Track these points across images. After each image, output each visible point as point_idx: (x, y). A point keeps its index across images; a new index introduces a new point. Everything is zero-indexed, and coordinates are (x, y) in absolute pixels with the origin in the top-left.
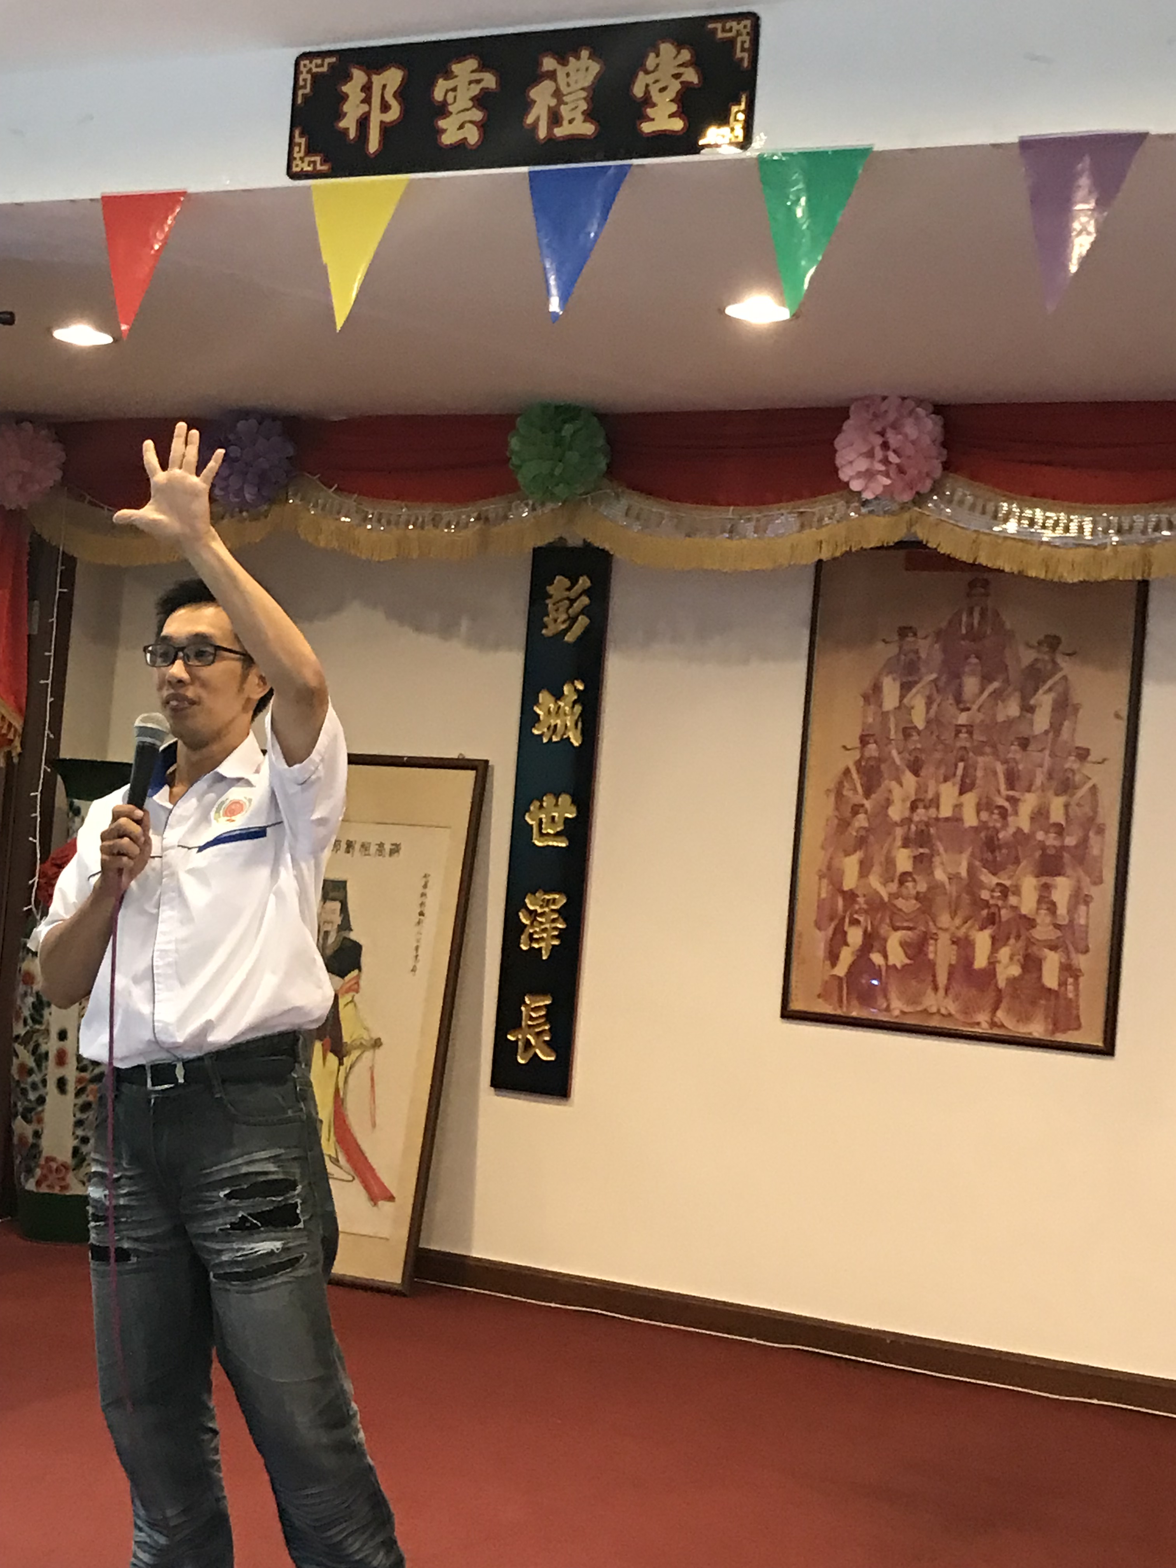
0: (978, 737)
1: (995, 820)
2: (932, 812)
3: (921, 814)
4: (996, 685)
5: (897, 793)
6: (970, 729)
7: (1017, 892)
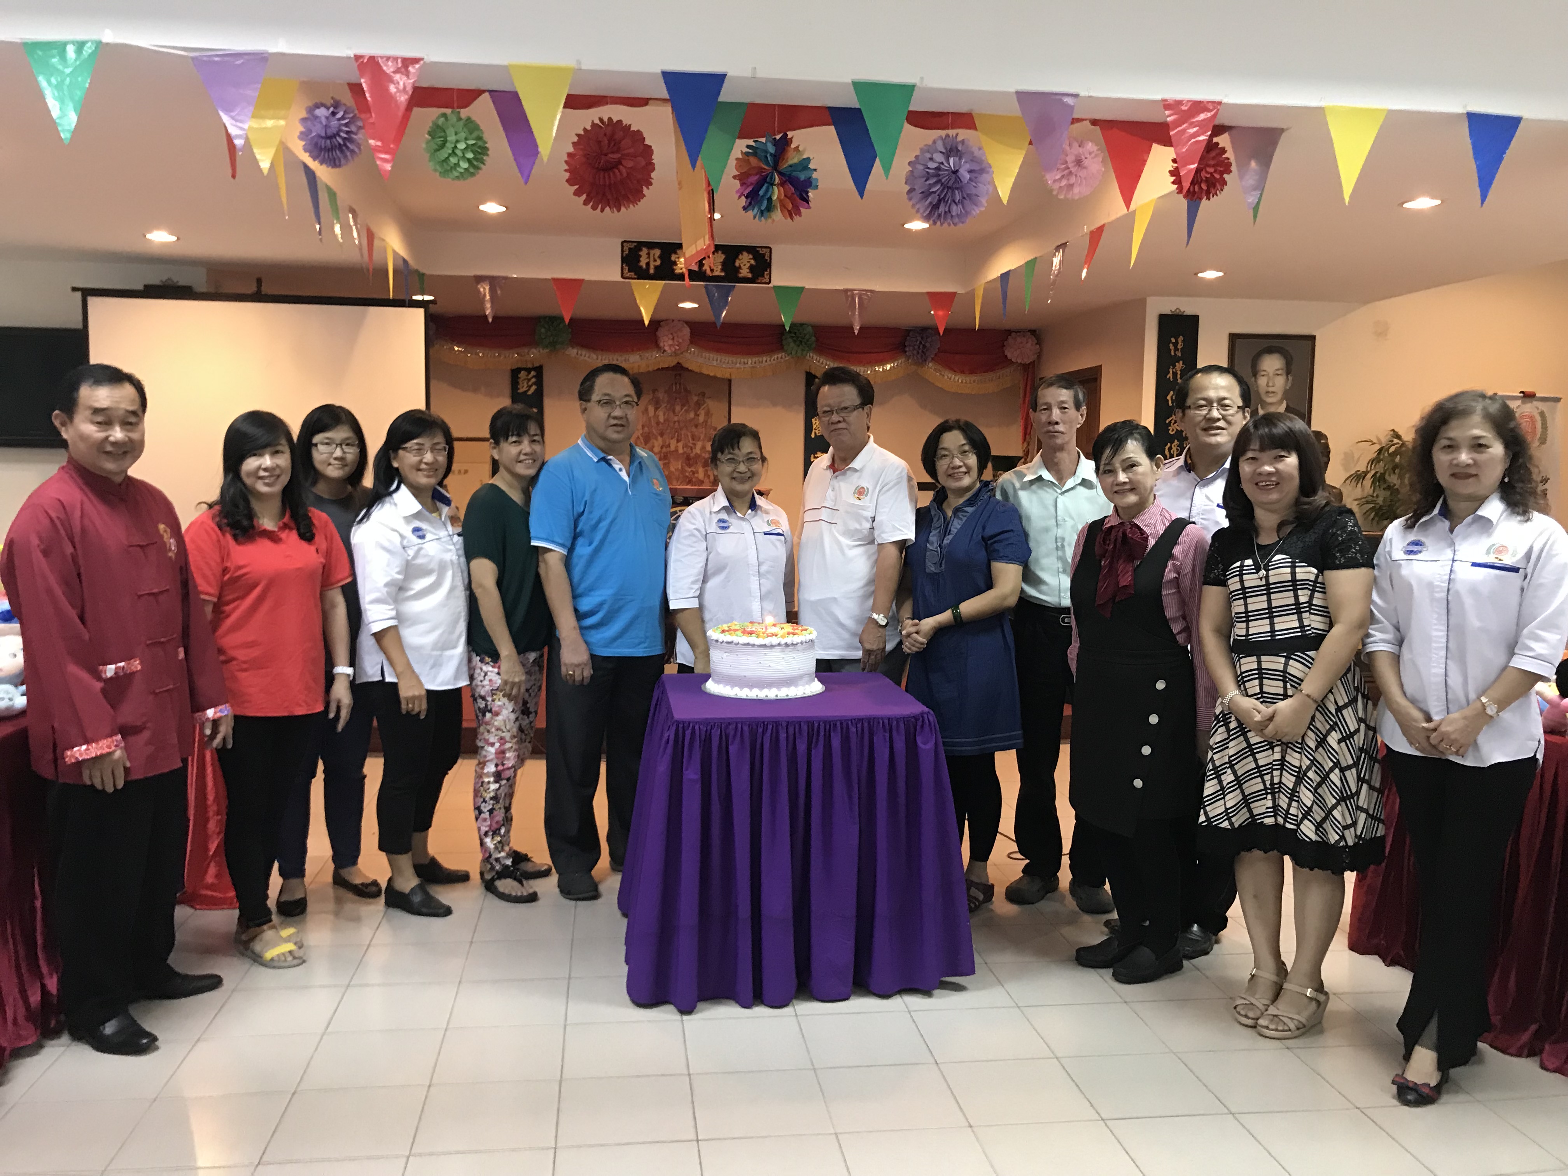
0: (682, 425)
1: (689, 450)
2: (668, 449)
3: (664, 450)
4: (685, 408)
5: (656, 444)
6: (679, 422)
7: (698, 472)
